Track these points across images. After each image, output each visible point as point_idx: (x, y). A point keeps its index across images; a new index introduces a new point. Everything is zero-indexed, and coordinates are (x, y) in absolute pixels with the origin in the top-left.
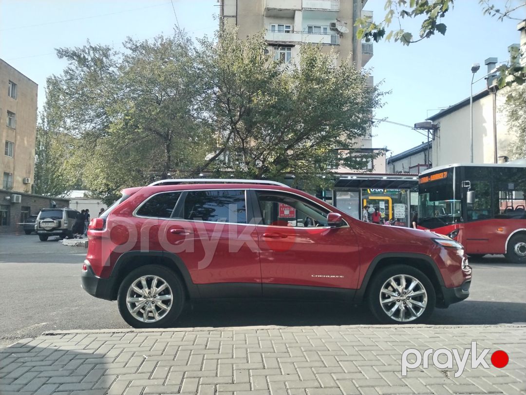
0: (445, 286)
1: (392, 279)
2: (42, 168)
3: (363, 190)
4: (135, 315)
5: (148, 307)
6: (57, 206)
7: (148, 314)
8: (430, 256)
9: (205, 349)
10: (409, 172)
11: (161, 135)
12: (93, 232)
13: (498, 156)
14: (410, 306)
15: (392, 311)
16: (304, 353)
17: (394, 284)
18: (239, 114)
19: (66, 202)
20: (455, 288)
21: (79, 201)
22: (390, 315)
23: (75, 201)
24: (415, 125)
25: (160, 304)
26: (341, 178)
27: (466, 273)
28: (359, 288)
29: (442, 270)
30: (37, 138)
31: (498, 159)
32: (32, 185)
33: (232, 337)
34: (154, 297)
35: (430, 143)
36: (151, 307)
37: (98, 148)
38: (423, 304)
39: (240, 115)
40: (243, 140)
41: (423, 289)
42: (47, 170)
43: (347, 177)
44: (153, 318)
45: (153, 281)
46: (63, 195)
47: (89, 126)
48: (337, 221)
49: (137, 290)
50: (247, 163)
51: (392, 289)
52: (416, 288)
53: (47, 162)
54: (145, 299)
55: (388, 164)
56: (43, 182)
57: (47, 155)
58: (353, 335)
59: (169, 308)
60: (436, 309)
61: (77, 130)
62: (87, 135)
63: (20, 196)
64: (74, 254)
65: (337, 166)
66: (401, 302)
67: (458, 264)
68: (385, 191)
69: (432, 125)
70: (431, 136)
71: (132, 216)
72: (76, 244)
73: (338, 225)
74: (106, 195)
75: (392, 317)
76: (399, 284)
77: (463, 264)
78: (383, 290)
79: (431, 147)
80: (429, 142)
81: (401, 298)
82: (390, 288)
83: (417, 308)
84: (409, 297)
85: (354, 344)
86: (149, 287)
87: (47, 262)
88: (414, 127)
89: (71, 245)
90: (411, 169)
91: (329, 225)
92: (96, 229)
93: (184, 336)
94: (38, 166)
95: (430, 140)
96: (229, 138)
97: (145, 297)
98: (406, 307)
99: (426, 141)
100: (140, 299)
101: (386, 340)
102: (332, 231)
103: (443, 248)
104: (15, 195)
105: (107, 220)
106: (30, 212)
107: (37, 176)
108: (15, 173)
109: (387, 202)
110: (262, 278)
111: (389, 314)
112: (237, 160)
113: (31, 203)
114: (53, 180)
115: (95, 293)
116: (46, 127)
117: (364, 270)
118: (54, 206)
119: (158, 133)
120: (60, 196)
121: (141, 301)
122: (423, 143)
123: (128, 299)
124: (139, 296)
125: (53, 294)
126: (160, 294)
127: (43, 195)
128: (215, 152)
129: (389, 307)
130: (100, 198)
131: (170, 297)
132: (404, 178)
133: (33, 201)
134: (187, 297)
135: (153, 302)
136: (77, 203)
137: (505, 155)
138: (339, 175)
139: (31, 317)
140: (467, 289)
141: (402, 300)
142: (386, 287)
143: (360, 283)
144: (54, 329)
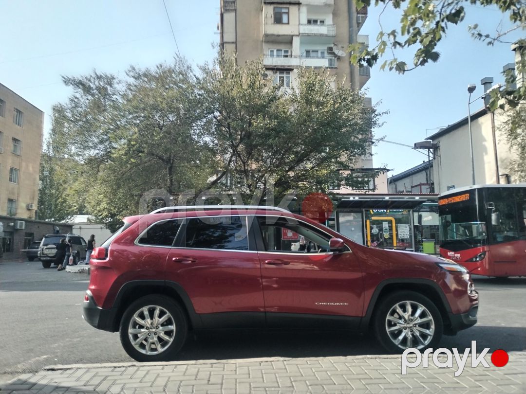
0: (452, 312)
1: (397, 305)
2: (45, 194)
3: (365, 211)
4: (137, 348)
5: (151, 339)
6: (60, 232)
7: (150, 346)
8: (435, 281)
9: (208, 384)
10: (411, 192)
11: (163, 160)
12: (95, 261)
13: (500, 174)
14: (418, 334)
15: (399, 340)
16: (310, 387)
17: (399, 310)
18: (239, 137)
19: (69, 227)
20: (462, 314)
21: (83, 226)
22: (397, 344)
23: (78, 226)
24: (415, 144)
25: (162, 335)
26: (343, 200)
27: (473, 298)
28: (364, 315)
29: (447, 295)
30: (41, 164)
31: (500, 177)
32: (36, 211)
33: (236, 371)
34: (157, 327)
35: (431, 162)
36: (153, 338)
37: (100, 174)
38: (431, 332)
39: (241, 139)
40: (244, 163)
41: (430, 316)
42: (51, 195)
43: (349, 198)
44: (156, 350)
45: (155, 311)
46: (67, 220)
47: (93, 153)
48: (339, 246)
49: (139, 320)
50: (249, 186)
51: (398, 317)
52: (423, 315)
53: (51, 187)
54: (148, 331)
55: (390, 183)
56: (47, 208)
57: (51, 181)
58: (360, 366)
59: (172, 340)
60: (444, 336)
61: (81, 157)
62: (90, 161)
63: (24, 222)
64: (77, 280)
65: (339, 186)
66: (408, 330)
67: (464, 289)
68: (388, 211)
69: (432, 144)
70: (431, 155)
71: (134, 244)
72: (79, 270)
73: (340, 251)
74: (109, 220)
75: (400, 346)
76: (405, 311)
77: (469, 288)
78: (388, 317)
79: (432, 166)
80: (429, 160)
81: (408, 325)
82: (396, 315)
83: (424, 336)
84: (416, 324)
85: (361, 376)
86: (152, 317)
87: (49, 290)
88: (414, 146)
89: (74, 271)
90: (413, 189)
91: (331, 251)
92: (98, 258)
93: (187, 369)
94: (42, 192)
95: (431, 159)
96: (230, 161)
97: (147, 328)
98: (413, 335)
99: (427, 160)
100: (143, 330)
101: (393, 371)
102: (335, 257)
103: (448, 273)
104: (19, 222)
105: (109, 249)
106: (33, 238)
107: (41, 201)
108: (20, 199)
109: (390, 222)
110: (265, 307)
111: (396, 342)
112: (239, 183)
113: (35, 230)
114: (56, 205)
115: (96, 325)
116: (51, 154)
117: (369, 296)
118: (58, 231)
119: (161, 158)
120: (63, 222)
121: (143, 332)
122: (424, 161)
123: (131, 331)
124: (141, 327)
125: (55, 325)
126: (162, 325)
127: (47, 220)
128: (217, 174)
129: (396, 335)
130: (103, 223)
131: (173, 327)
132: (406, 198)
133: (37, 227)
134: (190, 328)
135: (155, 333)
136: (80, 228)
137: (506, 173)
138: (341, 196)
139: (31, 350)
140: (475, 316)
141: (409, 328)
142: (392, 314)
143: (365, 310)
144: (55, 363)
